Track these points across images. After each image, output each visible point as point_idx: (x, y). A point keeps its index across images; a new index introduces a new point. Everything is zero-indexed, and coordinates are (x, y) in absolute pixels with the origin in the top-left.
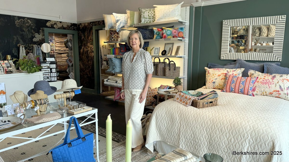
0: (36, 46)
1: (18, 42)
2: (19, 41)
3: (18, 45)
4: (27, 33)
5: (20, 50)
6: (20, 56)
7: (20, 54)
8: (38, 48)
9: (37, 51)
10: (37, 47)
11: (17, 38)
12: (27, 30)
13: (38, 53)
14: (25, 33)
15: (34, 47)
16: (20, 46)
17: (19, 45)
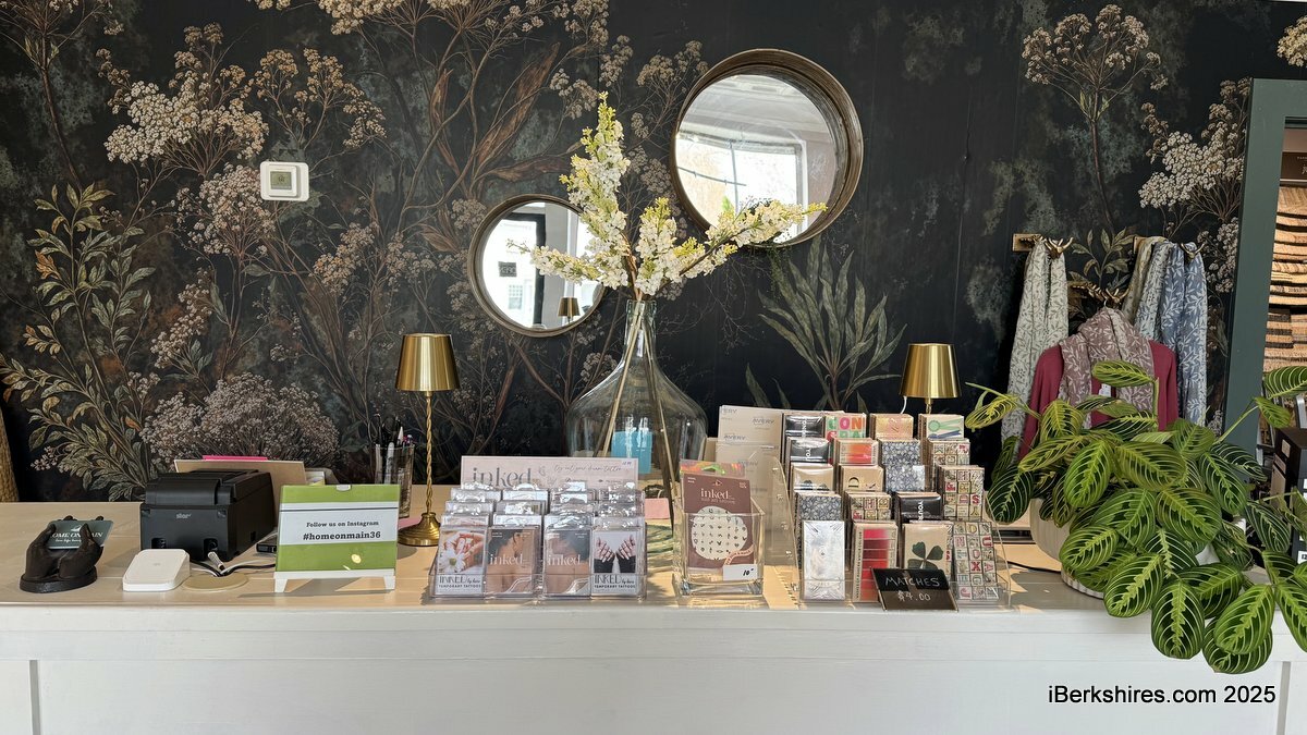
0: (1163, 251)
1: (1018, 213)
2: (1028, 206)
3: (1017, 237)
4: (1105, 133)
5: (1028, 284)
6: (1019, 334)
7: (1023, 321)
8: (1181, 264)
9: (1163, 292)
10: (1170, 254)
11: (1018, 175)
12: (1106, 104)
13: (1170, 311)
14: (1086, 136)
15: (1144, 257)
16: (1032, 245)
17: (1023, 242)
